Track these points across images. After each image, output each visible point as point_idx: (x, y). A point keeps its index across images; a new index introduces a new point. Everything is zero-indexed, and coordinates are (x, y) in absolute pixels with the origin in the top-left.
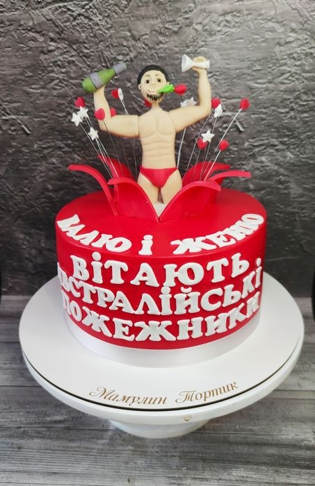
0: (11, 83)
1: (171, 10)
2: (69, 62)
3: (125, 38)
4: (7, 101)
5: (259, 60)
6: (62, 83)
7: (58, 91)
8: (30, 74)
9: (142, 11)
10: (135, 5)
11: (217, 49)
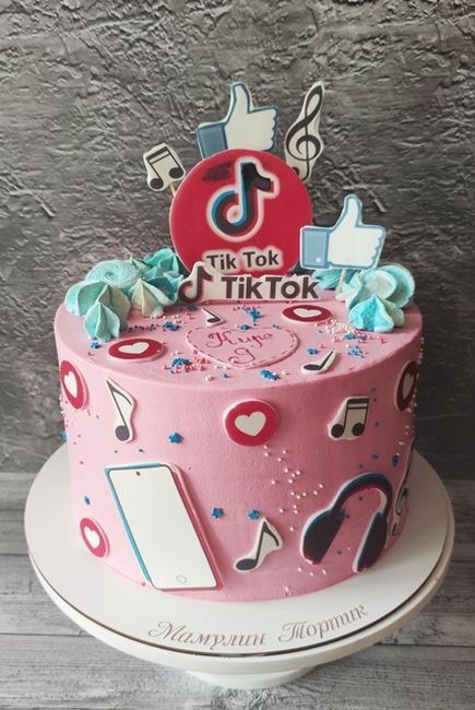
0: (27, 142)
1: (280, 35)
2: (120, 110)
3: (209, 75)
4: (19, 169)
5: (411, 109)
6: (108, 141)
7: (100, 153)
8: (58, 128)
9: (236, 36)
10: (226, 26)
11: (349, 92)
